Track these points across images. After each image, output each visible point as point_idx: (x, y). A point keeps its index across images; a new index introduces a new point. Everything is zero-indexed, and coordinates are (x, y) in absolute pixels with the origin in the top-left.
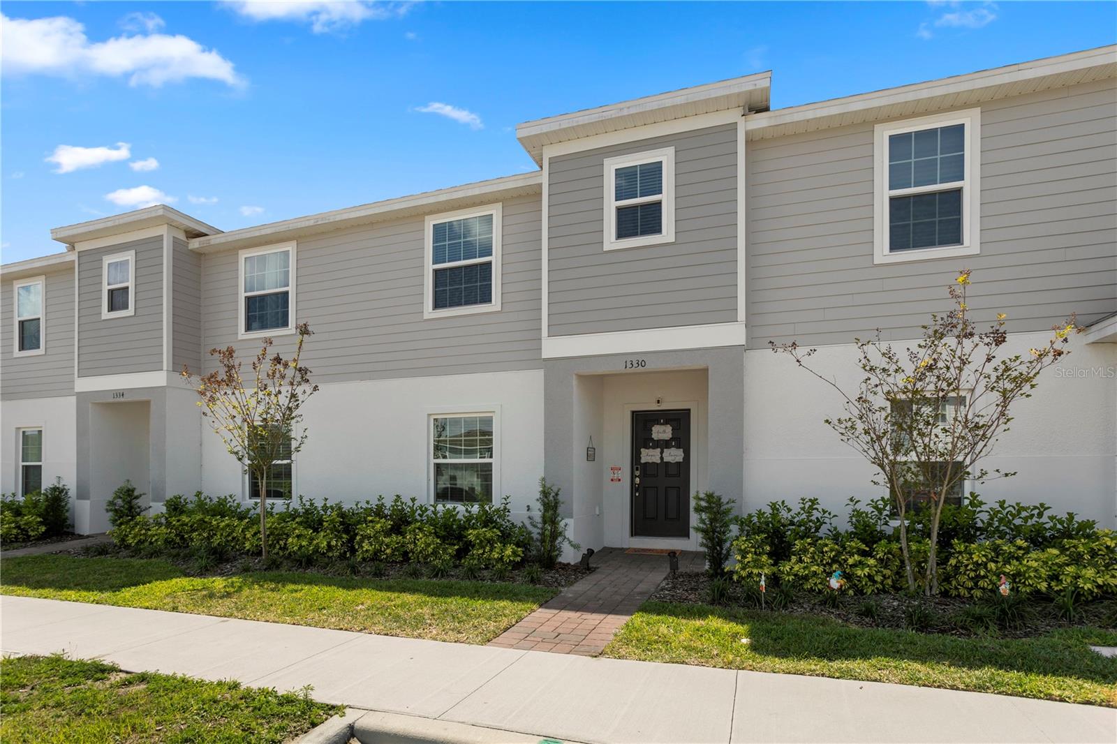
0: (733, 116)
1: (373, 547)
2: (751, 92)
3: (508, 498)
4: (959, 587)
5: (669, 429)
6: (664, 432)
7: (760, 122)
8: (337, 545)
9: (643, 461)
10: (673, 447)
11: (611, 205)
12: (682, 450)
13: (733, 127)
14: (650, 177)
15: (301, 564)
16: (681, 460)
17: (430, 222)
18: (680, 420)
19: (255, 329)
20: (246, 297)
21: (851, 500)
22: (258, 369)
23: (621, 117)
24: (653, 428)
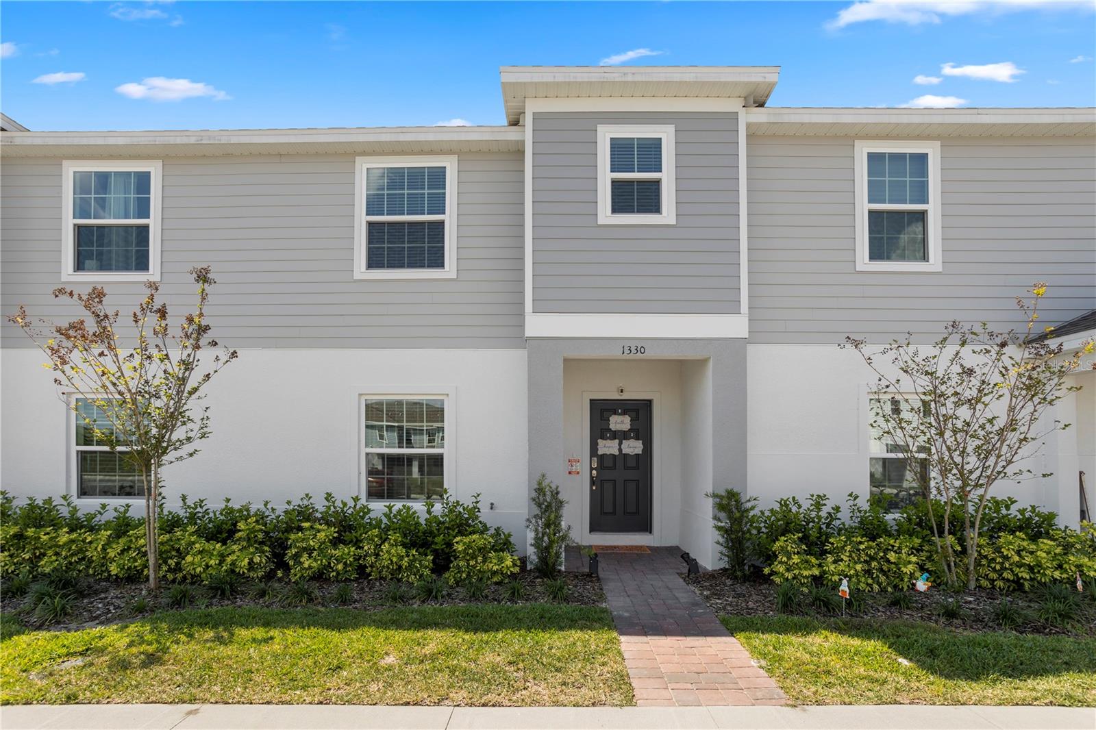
0: (734, 105)
1: (319, 562)
2: (758, 84)
3: (478, 495)
4: (980, 578)
5: (627, 419)
6: (622, 422)
7: (758, 116)
8: (261, 561)
9: (600, 452)
10: (632, 438)
11: (605, 176)
12: (641, 442)
13: (734, 117)
14: (650, 152)
15: (223, 593)
16: (641, 453)
17: (363, 166)
18: (641, 412)
19: (89, 270)
20: (75, 225)
21: (850, 495)
22: (140, 323)
23: (626, 83)
24: (610, 418)
